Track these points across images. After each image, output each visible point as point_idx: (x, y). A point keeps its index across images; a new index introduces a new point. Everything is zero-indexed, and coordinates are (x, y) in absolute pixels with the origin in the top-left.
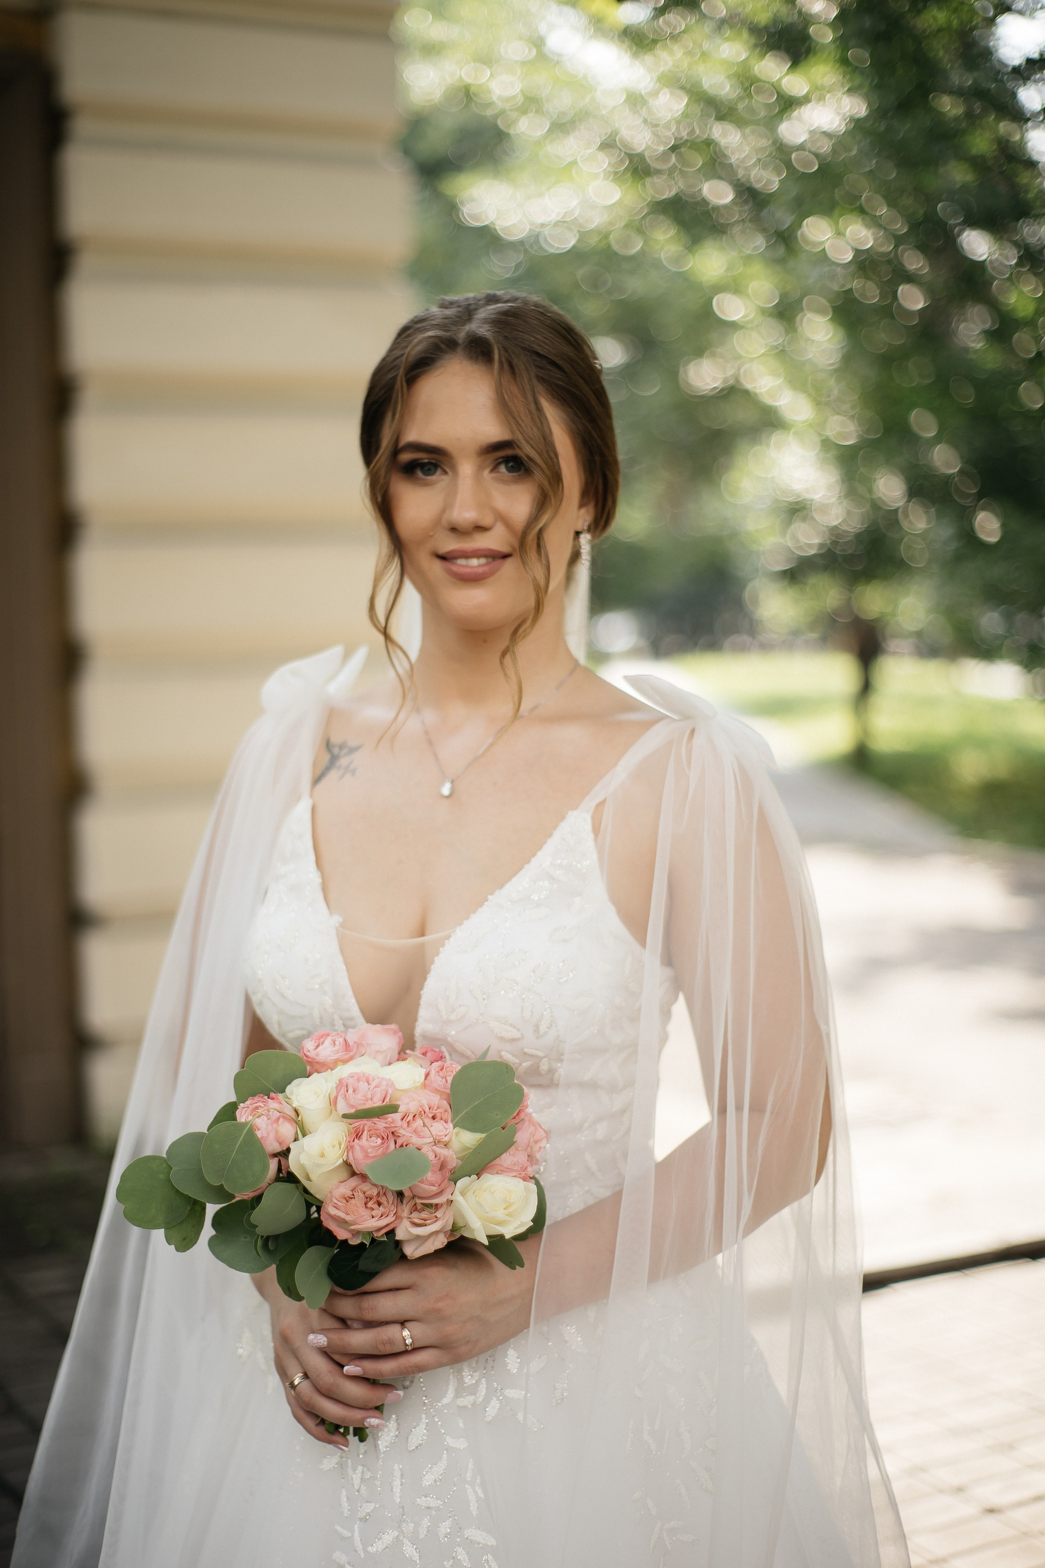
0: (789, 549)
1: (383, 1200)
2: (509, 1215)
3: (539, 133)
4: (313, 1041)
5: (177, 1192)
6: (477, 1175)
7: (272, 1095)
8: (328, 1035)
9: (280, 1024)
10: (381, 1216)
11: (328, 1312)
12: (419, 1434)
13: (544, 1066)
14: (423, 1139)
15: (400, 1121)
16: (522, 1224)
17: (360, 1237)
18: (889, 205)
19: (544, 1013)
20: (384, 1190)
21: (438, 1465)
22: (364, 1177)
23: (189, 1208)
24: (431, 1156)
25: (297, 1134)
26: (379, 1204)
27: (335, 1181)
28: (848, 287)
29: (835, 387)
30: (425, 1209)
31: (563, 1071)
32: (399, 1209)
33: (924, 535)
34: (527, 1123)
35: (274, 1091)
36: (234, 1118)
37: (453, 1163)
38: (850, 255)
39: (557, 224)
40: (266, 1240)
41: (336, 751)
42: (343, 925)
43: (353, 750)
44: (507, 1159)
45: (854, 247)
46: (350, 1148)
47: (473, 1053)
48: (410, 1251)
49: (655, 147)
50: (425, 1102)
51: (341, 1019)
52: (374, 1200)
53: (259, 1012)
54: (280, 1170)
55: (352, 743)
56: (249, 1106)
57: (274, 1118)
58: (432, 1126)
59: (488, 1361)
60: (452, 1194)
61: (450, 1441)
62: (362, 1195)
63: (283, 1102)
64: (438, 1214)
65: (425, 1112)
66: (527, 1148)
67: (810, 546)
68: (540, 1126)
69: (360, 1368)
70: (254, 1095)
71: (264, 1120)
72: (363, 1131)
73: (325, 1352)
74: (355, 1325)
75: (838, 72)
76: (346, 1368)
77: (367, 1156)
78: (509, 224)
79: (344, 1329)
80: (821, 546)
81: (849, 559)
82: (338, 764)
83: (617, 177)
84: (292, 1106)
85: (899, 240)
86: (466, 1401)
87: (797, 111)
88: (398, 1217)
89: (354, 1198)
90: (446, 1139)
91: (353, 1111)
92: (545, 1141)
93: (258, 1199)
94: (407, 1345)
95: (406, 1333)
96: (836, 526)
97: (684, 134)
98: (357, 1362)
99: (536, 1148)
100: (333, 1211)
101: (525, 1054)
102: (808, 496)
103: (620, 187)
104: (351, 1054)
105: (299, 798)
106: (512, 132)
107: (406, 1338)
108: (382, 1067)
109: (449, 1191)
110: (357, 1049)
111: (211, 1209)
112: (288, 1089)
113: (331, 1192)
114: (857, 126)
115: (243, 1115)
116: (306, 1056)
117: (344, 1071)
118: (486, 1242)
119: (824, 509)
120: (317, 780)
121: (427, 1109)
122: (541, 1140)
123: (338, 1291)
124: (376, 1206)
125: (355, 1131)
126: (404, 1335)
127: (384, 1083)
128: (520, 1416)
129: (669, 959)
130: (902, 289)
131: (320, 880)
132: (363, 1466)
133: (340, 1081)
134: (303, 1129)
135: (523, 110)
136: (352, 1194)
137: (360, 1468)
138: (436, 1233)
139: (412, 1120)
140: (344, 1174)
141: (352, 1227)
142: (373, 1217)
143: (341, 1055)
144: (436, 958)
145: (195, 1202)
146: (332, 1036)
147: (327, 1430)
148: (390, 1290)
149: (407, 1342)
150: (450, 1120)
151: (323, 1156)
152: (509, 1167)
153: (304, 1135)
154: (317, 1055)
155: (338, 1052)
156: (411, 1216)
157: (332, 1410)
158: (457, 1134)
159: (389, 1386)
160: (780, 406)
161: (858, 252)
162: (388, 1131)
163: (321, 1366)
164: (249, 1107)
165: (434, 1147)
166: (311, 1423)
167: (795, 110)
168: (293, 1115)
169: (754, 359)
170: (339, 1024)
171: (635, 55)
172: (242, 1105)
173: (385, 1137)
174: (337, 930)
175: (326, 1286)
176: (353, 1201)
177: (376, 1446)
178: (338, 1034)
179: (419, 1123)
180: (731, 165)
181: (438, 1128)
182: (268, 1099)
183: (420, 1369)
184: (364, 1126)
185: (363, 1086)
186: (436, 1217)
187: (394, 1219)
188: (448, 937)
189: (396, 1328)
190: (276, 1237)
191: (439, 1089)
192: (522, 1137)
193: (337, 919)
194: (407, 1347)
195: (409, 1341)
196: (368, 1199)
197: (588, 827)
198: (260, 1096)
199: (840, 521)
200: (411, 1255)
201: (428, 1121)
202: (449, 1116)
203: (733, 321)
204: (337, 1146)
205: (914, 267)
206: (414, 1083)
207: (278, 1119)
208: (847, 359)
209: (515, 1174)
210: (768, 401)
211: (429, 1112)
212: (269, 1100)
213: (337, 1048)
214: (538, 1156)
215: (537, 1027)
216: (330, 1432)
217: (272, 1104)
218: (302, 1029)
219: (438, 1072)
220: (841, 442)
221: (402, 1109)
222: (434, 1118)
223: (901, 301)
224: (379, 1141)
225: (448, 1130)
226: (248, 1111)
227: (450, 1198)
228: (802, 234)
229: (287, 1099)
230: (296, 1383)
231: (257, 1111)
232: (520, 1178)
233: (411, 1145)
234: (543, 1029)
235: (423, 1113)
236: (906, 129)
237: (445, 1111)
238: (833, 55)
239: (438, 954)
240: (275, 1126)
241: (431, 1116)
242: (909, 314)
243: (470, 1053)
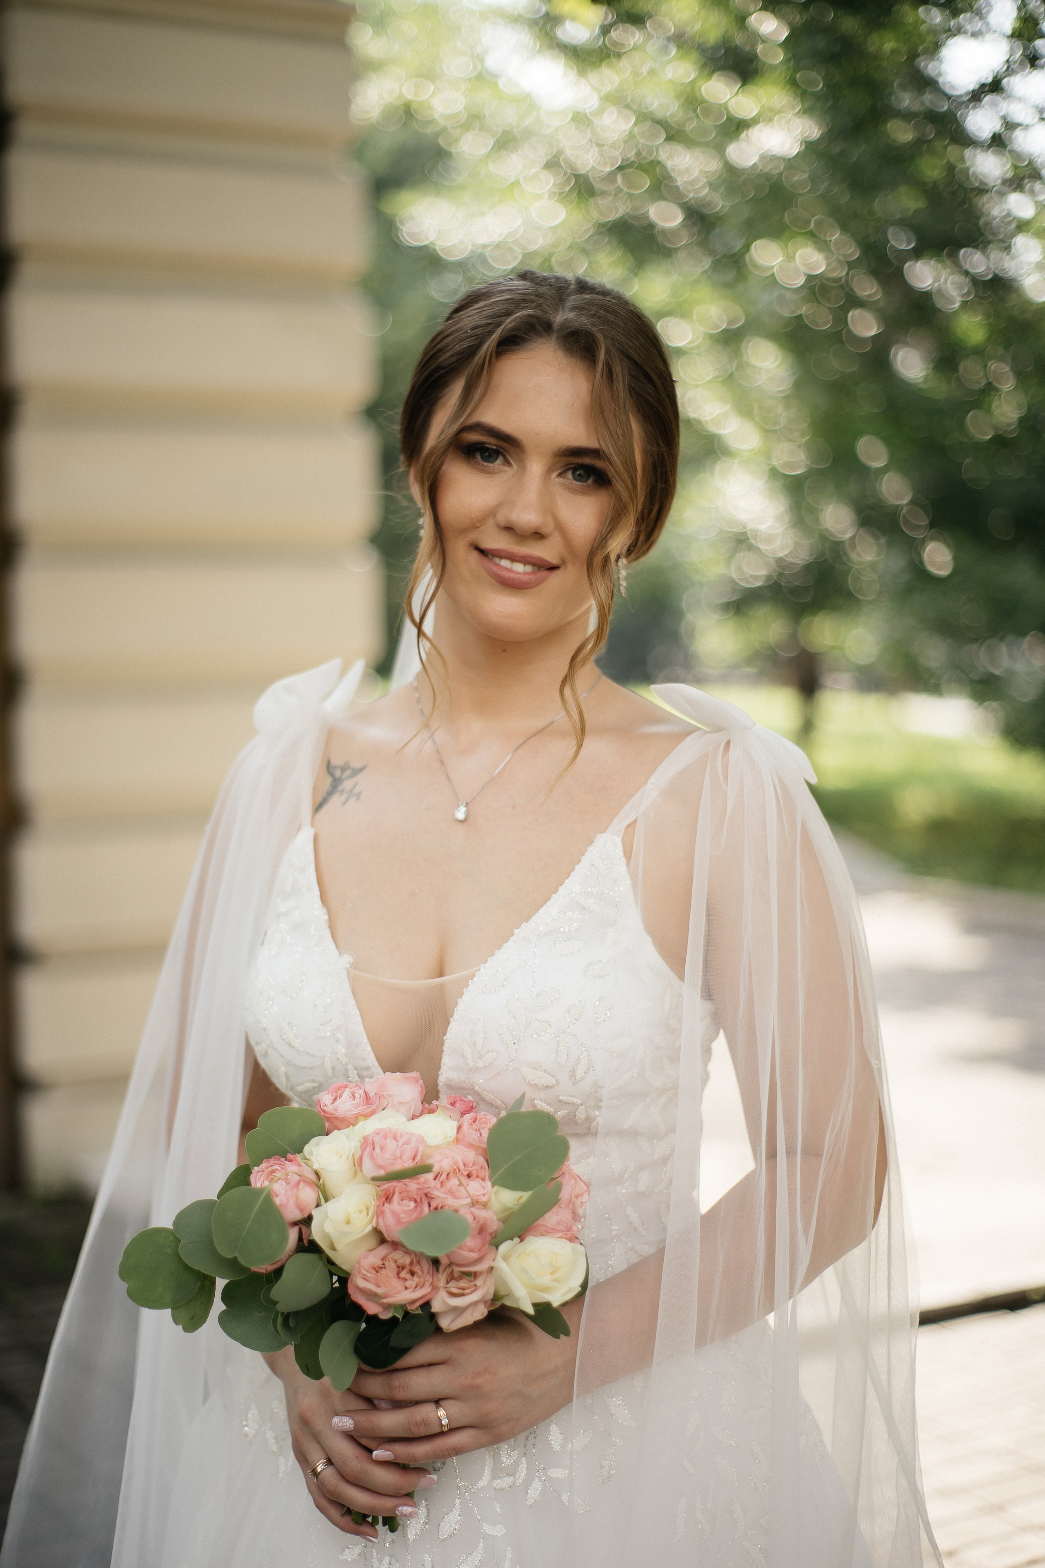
0: (733, 582)
1: (417, 1269)
2: (556, 1280)
3: (483, 151)
4: (330, 1094)
5: (186, 1267)
6: (519, 1237)
7: (290, 1156)
8: (346, 1087)
9: (287, 1077)
10: (416, 1287)
11: (354, 1392)
12: (451, 1522)
13: (581, 1115)
14: (460, 1200)
15: (433, 1180)
16: (570, 1290)
17: (392, 1310)
18: (841, 230)
19: (581, 1056)
20: (418, 1258)
21: (474, 1554)
22: (396, 1245)
23: (199, 1284)
24: (470, 1218)
25: (320, 1199)
26: (412, 1273)
27: (363, 1249)
28: (798, 313)
29: (782, 414)
30: (463, 1278)
31: (601, 1118)
32: (435, 1279)
33: (873, 565)
34: (567, 1176)
35: (291, 1151)
36: (248, 1183)
37: (494, 1225)
38: (802, 280)
39: (498, 246)
40: (286, 1317)
41: (338, 773)
42: (354, 966)
43: (356, 772)
44: (551, 1218)
45: (806, 273)
46: (379, 1213)
47: (503, 1102)
48: (445, 1323)
49: (600, 169)
50: (459, 1159)
51: (356, 1069)
52: (407, 1269)
53: (263, 1063)
54: (300, 1238)
55: (355, 764)
56: (264, 1169)
57: (293, 1182)
58: (468, 1185)
59: (529, 1438)
60: (494, 1260)
61: (487, 1528)
62: (393, 1265)
63: (303, 1164)
64: (479, 1282)
65: (459, 1170)
66: (569, 1205)
67: (756, 578)
68: (581, 1180)
69: (390, 1453)
70: (269, 1157)
71: (282, 1185)
72: (394, 1194)
73: (351, 1436)
74: (383, 1405)
75: (789, 93)
76: (375, 1453)
77: (399, 1221)
78: (449, 245)
79: (372, 1410)
80: (769, 577)
81: (795, 591)
82: (340, 788)
83: (563, 197)
84: (312, 1169)
85: (851, 265)
86: (504, 1482)
87: (745, 133)
88: (435, 1288)
89: (385, 1268)
90: (484, 1199)
91: (382, 1173)
92: (586, 1195)
93: (278, 1272)
94: (442, 1426)
95: (441, 1412)
96: (781, 558)
97: (631, 155)
98: (387, 1446)
99: (578, 1203)
100: (362, 1284)
101: (560, 1101)
102: (751, 526)
103: (565, 207)
104: (374, 1107)
105: (299, 829)
106: (453, 150)
107: (442, 1418)
108: (409, 1120)
109: (490, 1256)
110: (380, 1101)
111: (221, 1284)
112: (307, 1149)
113: (359, 1262)
114: (810, 147)
115: (258, 1180)
116: (324, 1111)
117: (368, 1127)
118: (531, 1311)
119: (769, 539)
120: (318, 807)
121: (462, 1167)
122: (582, 1194)
123: (364, 1369)
124: (409, 1276)
125: (385, 1194)
126: (439, 1415)
127: (414, 1139)
128: (565, 1498)
129: (708, 994)
130: (852, 316)
131: (327, 917)
132: (391, 1556)
133: (365, 1139)
134: (325, 1190)
135: (466, 126)
136: (382, 1263)
137: (387, 1559)
138: (475, 1303)
139: (445, 1179)
140: (373, 1242)
141: (385, 1301)
142: (406, 1288)
143: (362, 1109)
144: (459, 1000)
145: (205, 1277)
146: (351, 1088)
147: (353, 1520)
148: (421, 1366)
149: (443, 1423)
150: (487, 1178)
151: (348, 1222)
152: (554, 1227)
153: (326, 1200)
154: (336, 1110)
155: (358, 1106)
156: (449, 1285)
157: (359, 1498)
158: (496, 1193)
159: (421, 1470)
160: (725, 434)
161: (810, 278)
162: (420, 1192)
163: (346, 1450)
164: (264, 1171)
165: (473, 1209)
166: (335, 1513)
167: (743, 132)
168: (313, 1177)
169: (698, 386)
170: (353, 1075)
171: (582, 73)
172: (256, 1168)
173: (419, 1200)
174: (347, 971)
175: (353, 1364)
176: (383, 1272)
177: (405, 1536)
178: (357, 1085)
179: (454, 1182)
180: (677, 187)
181: (475, 1187)
182: (285, 1162)
183: (457, 1451)
184: (394, 1189)
185: (391, 1144)
186: (475, 1285)
187: (429, 1289)
188: (472, 976)
189: (431, 1407)
190: (297, 1314)
191: (474, 1143)
192: (565, 1194)
193: (347, 959)
194: (443, 1428)
195: (445, 1422)
196: (400, 1269)
197: (620, 851)
198: (275, 1158)
199: (786, 552)
200: (448, 1328)
201: (464, 1180)
202: (486, 1173)
203: (679, 347)
204: (365, 1211)
205: (867, 293)
206: (445, 1138)
207: (298, 1183)
208: (798, 386)
209: (560, 1234)
210: (713, 429)
211: (464, 1170)
212: (287, 1162)
213: (357, 1101)
214: (580, 1212)
215: (574, 1071)
216: (357, 1523)
217: (291, 1167)
218: (313, 1081)
219: (471, 1124)
220: (786, 471)
221: (436, 1169)
222: (469, 1176)
223: (851, 326)
224: (412, 1205)
225: (487, 1189)
226: (264, 1175)
227: (492, 1264)
228: (750, 258)
229: (306, 1161)
230: (319, 1469)
231: (274, 1174)
232: (566, 1239)
233: (447, 1207)
234: (579, 1073)
235: (457, 1171)
236: (859, 152)
237: (482, 1168)
238: (783, 76)
239: (461, 995)
240: (295, 1191)
241: (466, 1173)
242: (859, 341)
243: (500, 1103)
